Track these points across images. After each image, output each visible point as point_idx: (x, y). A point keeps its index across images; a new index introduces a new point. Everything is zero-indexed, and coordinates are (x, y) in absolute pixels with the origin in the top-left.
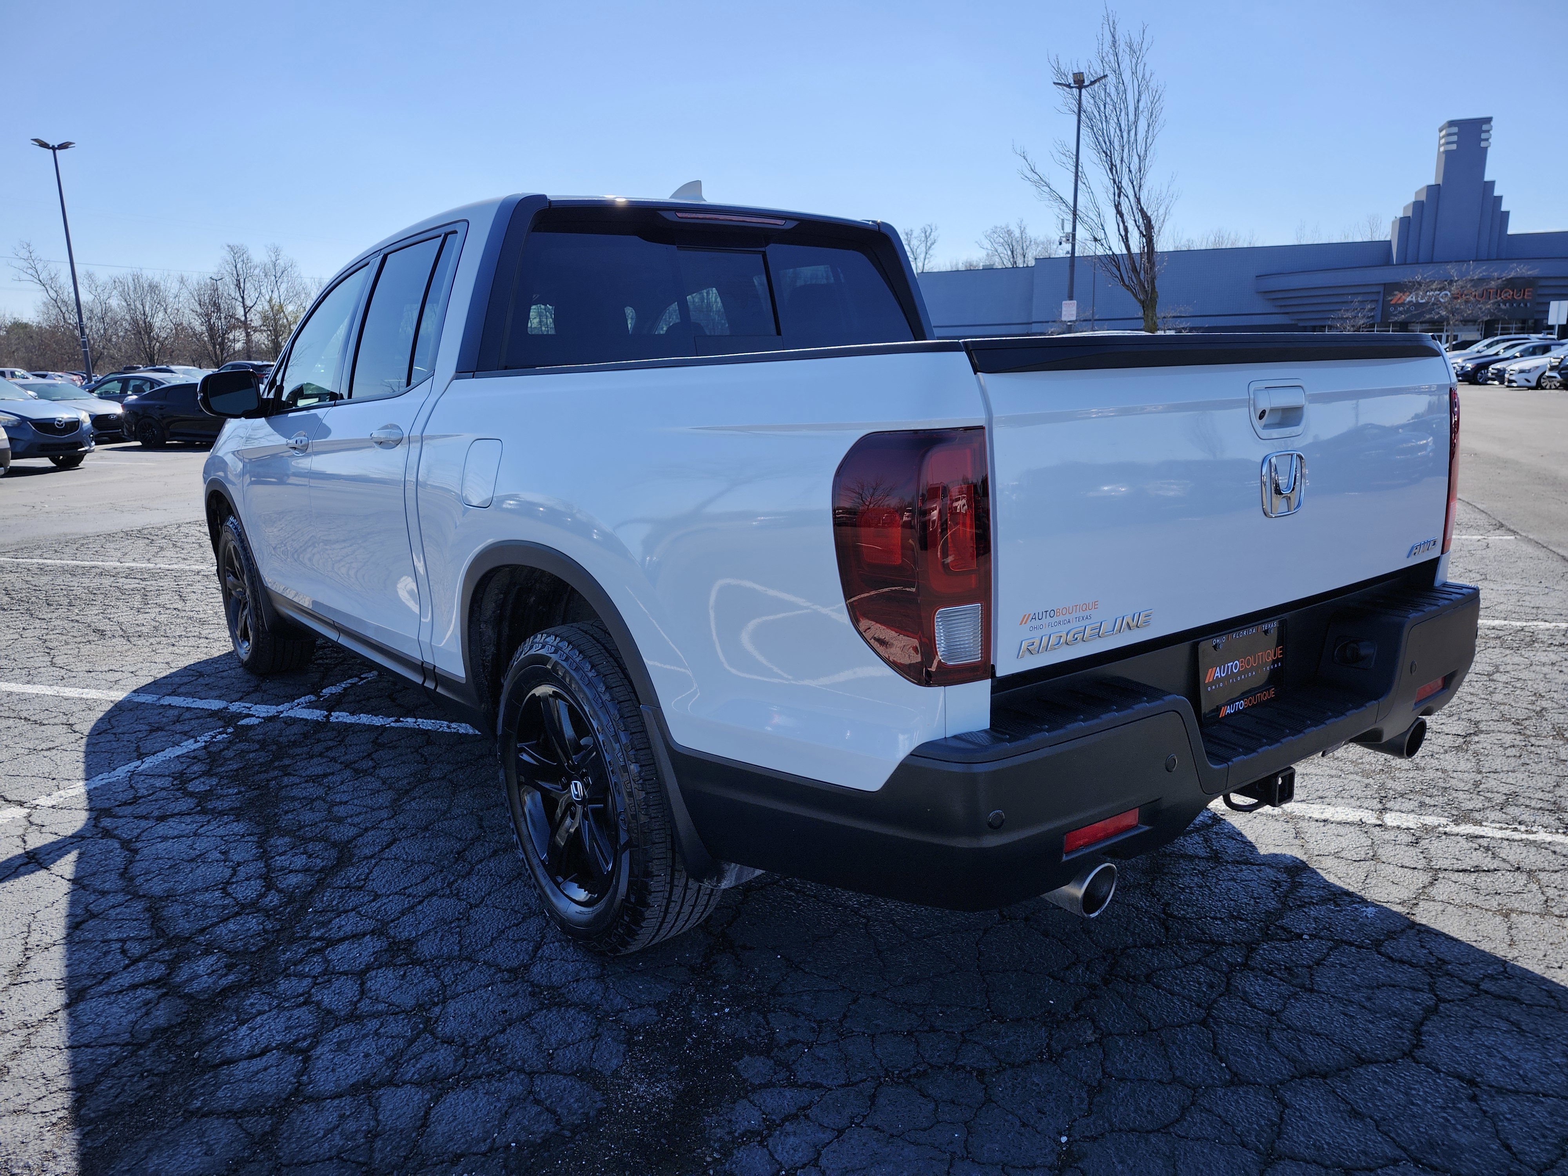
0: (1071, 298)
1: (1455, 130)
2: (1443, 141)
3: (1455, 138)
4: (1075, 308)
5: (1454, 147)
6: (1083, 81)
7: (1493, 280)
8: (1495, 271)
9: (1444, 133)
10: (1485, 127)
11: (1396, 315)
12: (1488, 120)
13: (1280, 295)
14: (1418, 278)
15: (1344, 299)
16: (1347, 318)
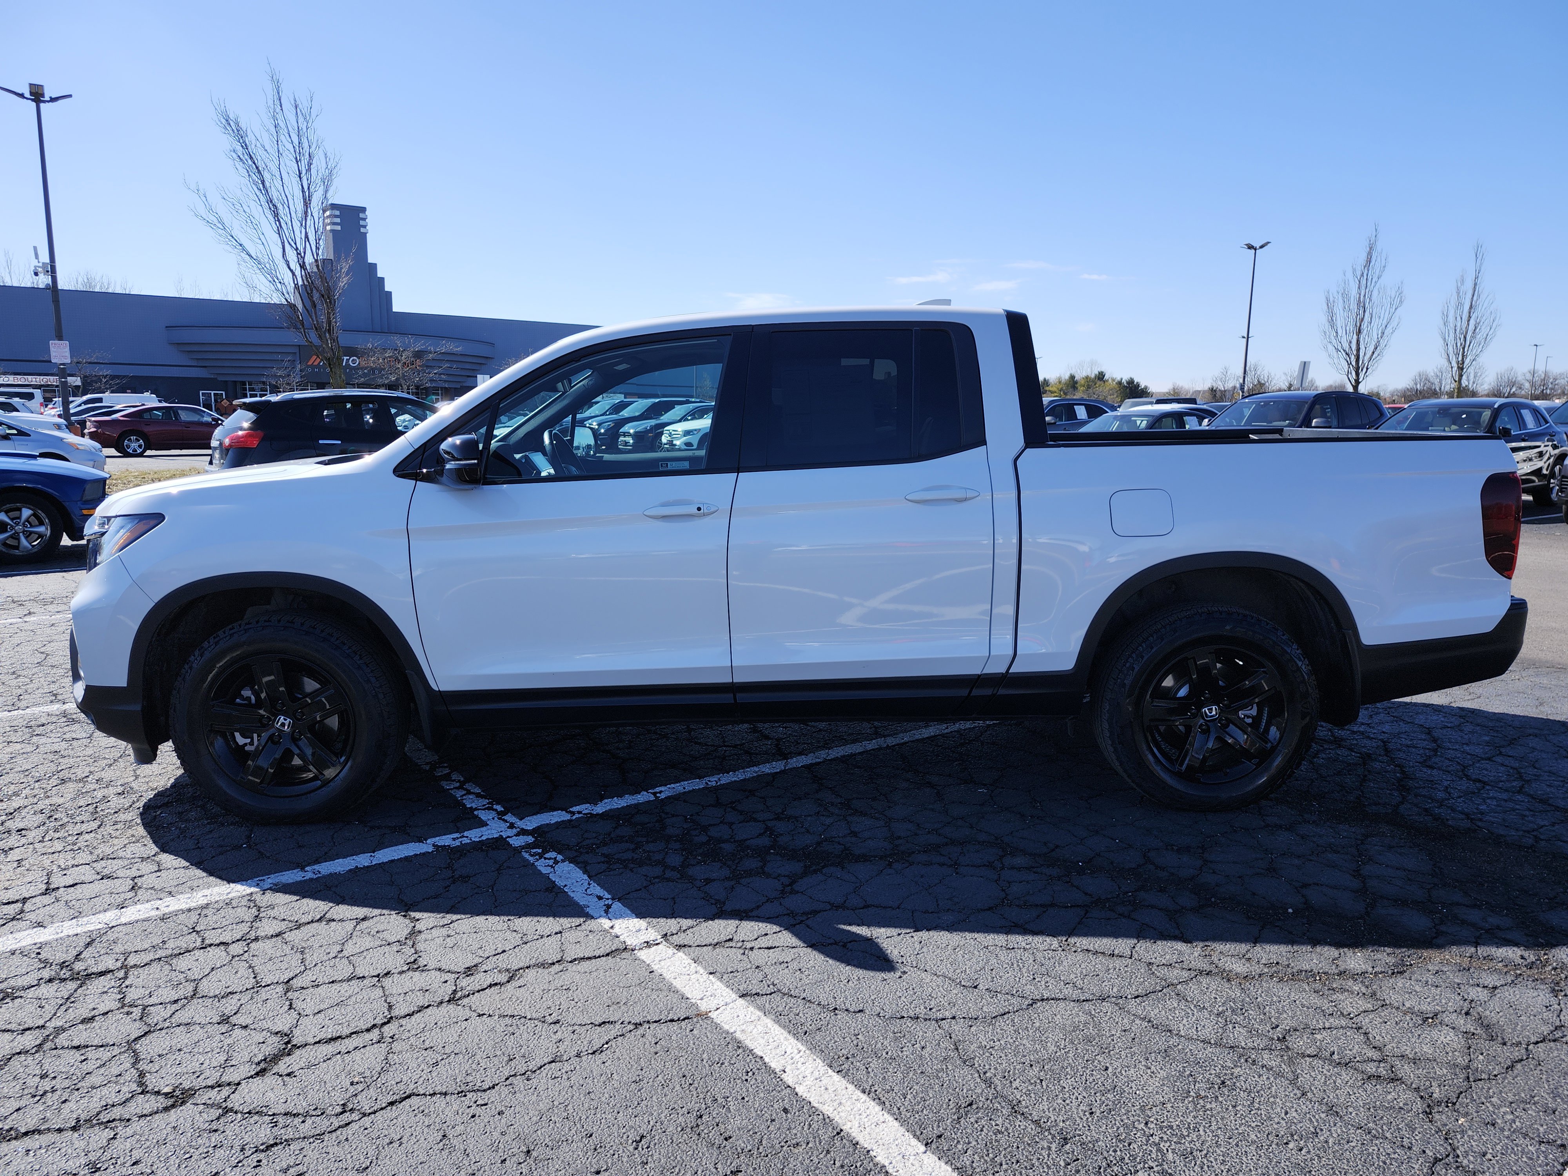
0: (60, 338)
1: (337, 213)
2: (328, 221)
3: (338, 220)
4: (67, 349)
5: (339, 228)
6: (43, 95)
7: (430, 353)
8: (430, 345)
9: (328, 213)
10: (361, 215)
11: (356, 378)
12: (363, 210)
13: (196, 348)
14: (370, 345)
15: (275, 357)
16: (280, 376)
